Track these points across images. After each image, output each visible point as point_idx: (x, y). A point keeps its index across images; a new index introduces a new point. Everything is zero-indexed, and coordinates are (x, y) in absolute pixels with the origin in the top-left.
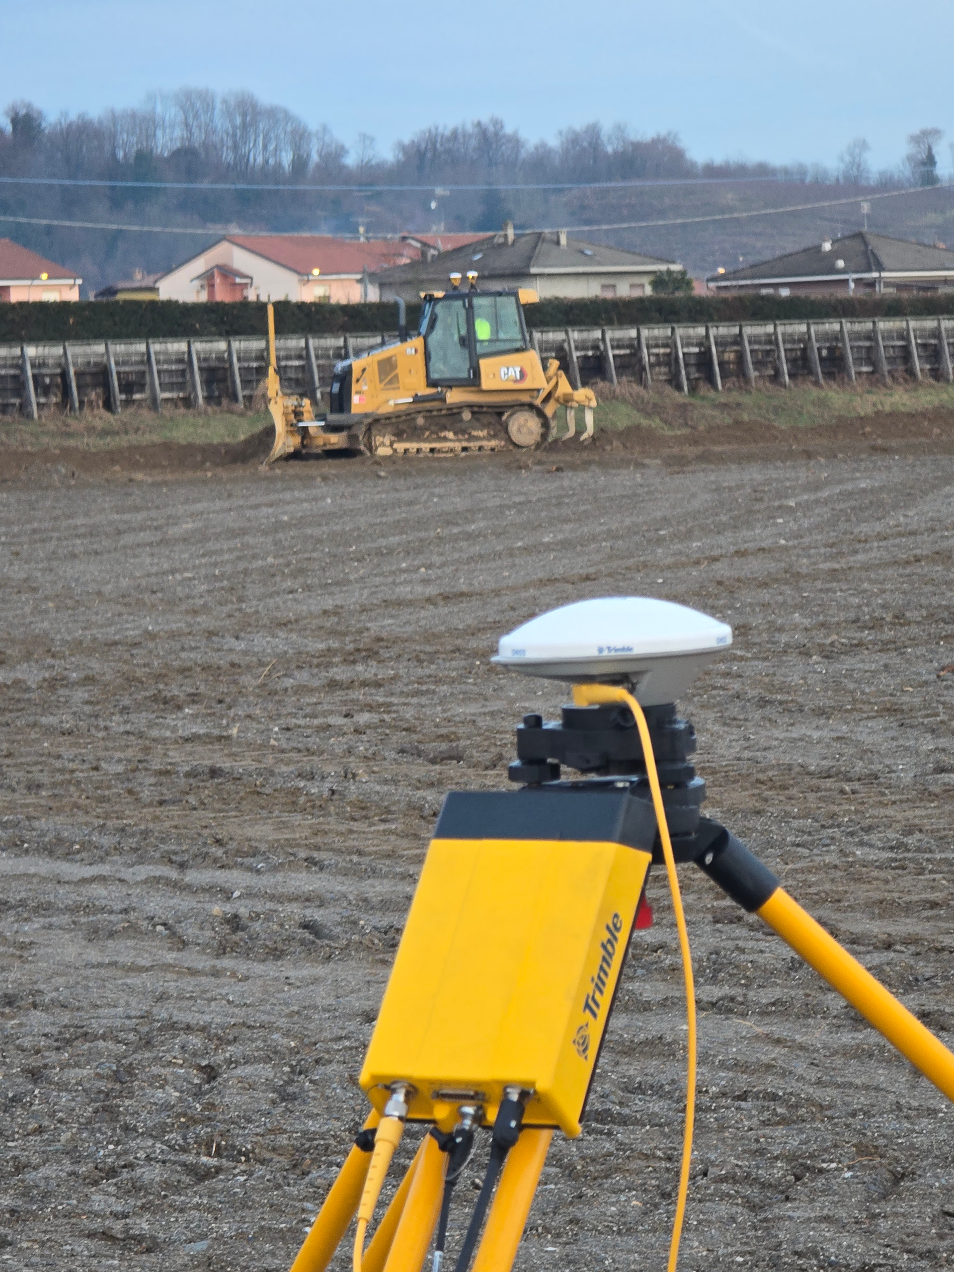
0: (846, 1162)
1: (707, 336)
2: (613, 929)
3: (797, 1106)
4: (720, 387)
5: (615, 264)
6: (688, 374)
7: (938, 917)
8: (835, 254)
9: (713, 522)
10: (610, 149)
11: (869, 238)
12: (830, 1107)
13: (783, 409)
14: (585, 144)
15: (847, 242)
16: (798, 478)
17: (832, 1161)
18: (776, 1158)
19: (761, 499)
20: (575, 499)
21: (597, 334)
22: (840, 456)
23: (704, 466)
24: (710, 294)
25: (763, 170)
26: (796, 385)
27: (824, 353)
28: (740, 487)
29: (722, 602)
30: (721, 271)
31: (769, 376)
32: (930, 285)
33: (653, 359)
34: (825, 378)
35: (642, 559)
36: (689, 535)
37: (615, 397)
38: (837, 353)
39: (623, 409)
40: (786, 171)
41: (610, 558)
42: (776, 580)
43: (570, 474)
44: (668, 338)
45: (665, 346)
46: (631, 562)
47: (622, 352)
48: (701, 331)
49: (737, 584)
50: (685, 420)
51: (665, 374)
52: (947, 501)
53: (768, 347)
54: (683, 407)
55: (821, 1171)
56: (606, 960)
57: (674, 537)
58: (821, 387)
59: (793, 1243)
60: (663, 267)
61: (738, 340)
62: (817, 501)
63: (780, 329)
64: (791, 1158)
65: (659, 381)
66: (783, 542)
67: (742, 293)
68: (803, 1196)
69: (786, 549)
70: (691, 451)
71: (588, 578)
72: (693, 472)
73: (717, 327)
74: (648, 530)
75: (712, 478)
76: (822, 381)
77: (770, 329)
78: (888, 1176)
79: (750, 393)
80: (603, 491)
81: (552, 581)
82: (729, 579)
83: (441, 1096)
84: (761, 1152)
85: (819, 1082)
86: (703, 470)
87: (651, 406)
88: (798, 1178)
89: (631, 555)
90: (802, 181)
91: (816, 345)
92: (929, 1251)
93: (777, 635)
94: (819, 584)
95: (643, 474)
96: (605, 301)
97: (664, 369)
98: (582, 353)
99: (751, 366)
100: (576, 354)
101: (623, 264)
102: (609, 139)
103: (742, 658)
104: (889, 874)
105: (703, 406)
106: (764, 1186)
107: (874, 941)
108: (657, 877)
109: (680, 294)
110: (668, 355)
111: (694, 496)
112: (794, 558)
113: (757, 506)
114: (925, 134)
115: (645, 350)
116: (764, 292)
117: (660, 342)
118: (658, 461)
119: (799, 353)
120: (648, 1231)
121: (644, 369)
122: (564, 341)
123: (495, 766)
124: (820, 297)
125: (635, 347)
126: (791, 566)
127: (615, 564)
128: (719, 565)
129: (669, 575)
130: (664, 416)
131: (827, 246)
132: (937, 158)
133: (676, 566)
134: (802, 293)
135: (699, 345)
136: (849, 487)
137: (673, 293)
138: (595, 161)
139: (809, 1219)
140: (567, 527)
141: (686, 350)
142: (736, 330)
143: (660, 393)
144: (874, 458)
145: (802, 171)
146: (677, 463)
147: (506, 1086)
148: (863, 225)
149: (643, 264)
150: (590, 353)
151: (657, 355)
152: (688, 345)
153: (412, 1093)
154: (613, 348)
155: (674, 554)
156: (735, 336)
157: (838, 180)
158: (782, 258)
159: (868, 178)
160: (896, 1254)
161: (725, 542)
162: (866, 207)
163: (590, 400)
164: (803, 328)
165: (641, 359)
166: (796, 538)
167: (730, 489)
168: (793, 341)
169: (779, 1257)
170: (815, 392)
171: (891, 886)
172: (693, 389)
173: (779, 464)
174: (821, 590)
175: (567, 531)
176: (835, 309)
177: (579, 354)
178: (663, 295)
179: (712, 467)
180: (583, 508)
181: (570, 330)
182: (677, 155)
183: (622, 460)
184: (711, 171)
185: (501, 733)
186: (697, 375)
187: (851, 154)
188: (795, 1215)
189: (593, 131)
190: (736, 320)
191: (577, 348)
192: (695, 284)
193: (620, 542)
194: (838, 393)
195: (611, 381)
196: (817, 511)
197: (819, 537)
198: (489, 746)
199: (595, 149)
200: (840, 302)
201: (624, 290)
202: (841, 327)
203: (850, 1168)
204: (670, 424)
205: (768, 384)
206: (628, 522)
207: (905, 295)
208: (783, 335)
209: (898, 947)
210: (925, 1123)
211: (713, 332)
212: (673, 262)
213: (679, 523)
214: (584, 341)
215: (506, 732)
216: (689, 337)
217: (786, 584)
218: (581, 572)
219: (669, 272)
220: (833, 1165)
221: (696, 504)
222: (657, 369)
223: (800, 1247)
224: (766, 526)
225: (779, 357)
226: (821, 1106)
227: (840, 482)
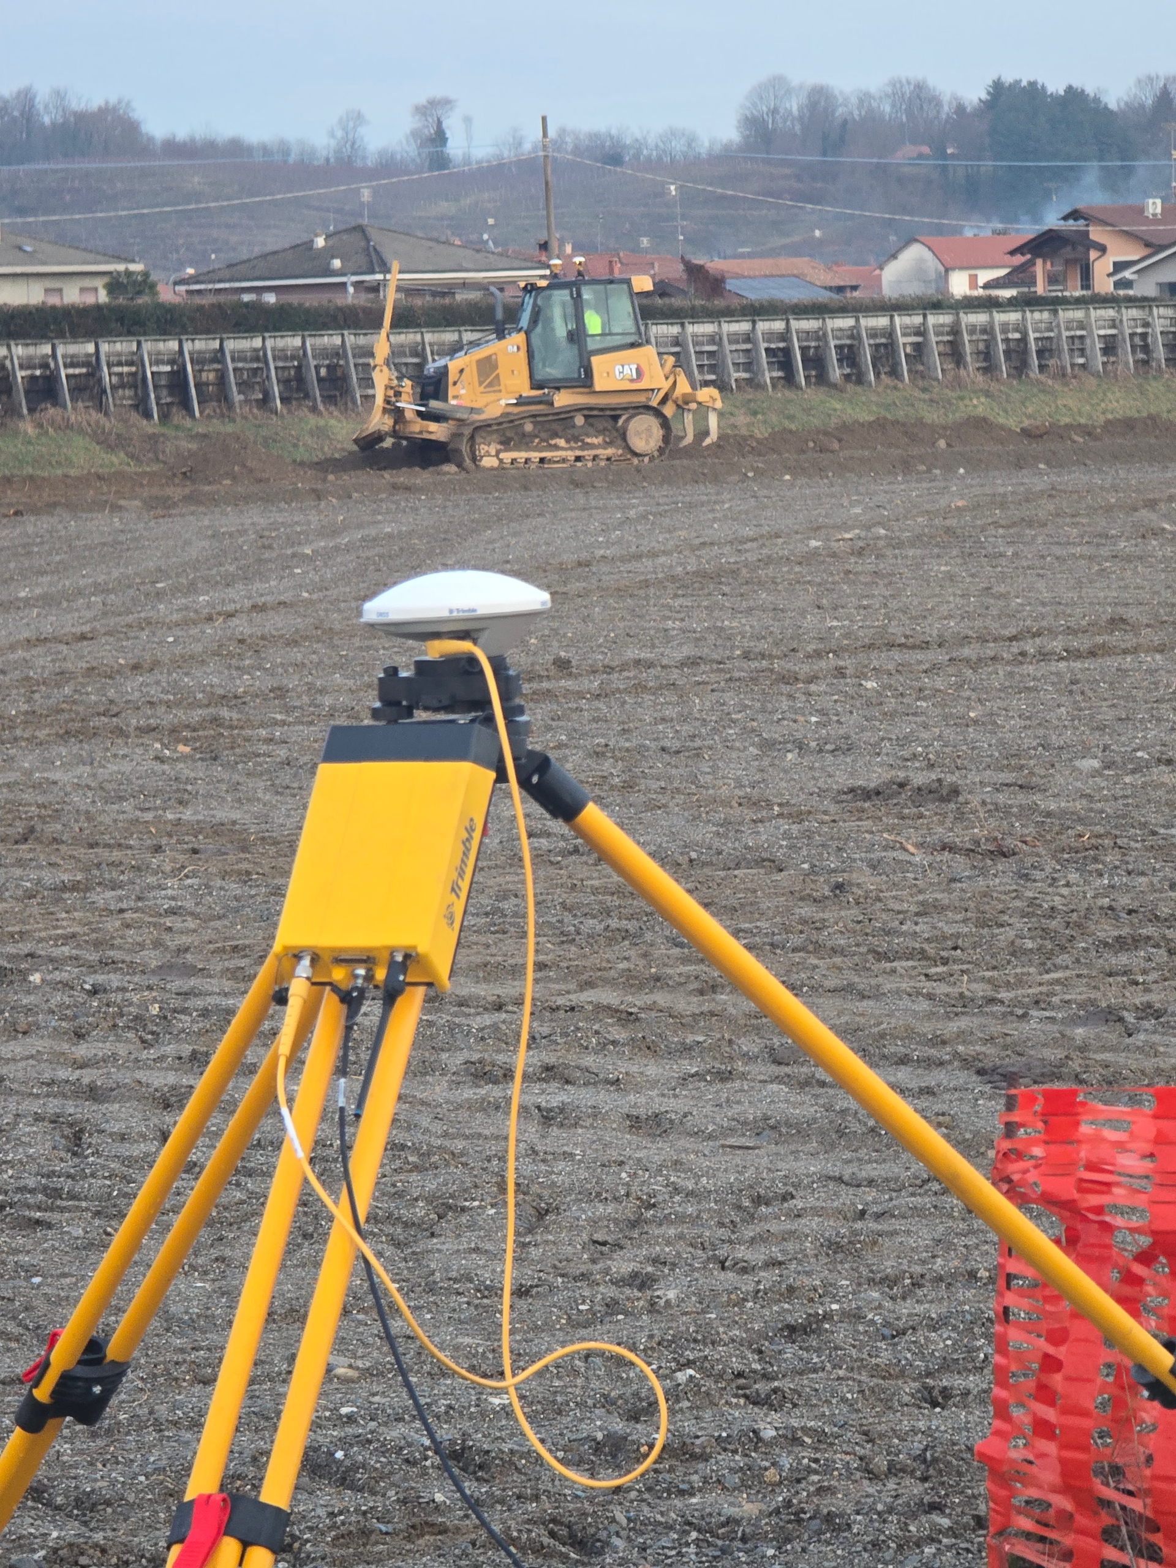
0: (489, 1200)
1: (181, 351)
2: (470, 830)
3: (428, 1154)
4: (197, 414)
5: (59, 263)
6: (158, 398)
7: (549, 979)
8: (330, 253)
9: (219, 573)
10: (47, 120)
11: (372, 233)
12: (462, 1155)
13: (275, 441)
14: (16, 113)
15: (345, 237)
16: (309, 523)
17: (473, 1199)
18: (416, 1200)
19: (270, 547)
20: (46, 547)
21: (47, 349)
22: (355, 495)
23: (193, 508)
24: (177, 300)
25: (236, 148)
26: (289, 412)
27: (323, 372)
28: (242, 532)
29: (247, 662)
30: (190, 271)
31: (257, 400)
32: (448, 290)
33: (114, 379)
34: (323, 402)
35: (142, 615)
36: (192, 588)
37: (69, 426)
38: (339, 373)
39: (79, 441)
40: (265, 150)
41: (105, 614)
42: (307, 638)
43: (33, 519)
44: (134, 353)
45: (130, 363)
46: (130, 619)
47: (77, 371)
48: (174, 345)
49: (262, 643)
50: (156, 453)
51: (130, 398)
52: (491, 547)
53: (255, 365)
54: (153, 438)
55: (463, 1209)
56: (466, 854)
57: (175, 590)
58: (320, 414)
59: (446, 1270)
60: (121, 267)
61: (218, 356)
62: (337, 548)
63: (269, 343)
64: (430, 1199)
65: (122, 406)
66: (305, 595)
67: (222, 298)
68: (448, 1232)
69: (310, 602)
70: (176, 492)
71: (83, 637)
72: (182, 515)
73: (193, 340)
74: (143, 583)
75: (206, 523)
76: (321, 407)
77: (257, 343)
78: (532, 1212)
79: (234, 421)
80: (78, 538)
81: (42, 641)
82: (251, 636)
83: (339, 961)
84: (399, 1195)
85: (446, 1135)
86: (192, 513)
87: (113, 436)
88: (440, 1217)
89: (129, 612)
90: (285, 162)
91: (313, 363)
92: (583, 1275)
93: (318, 696)
94: (357, 641)
95: (121, 519)
96: (53, 308)
97: (128, 392)
98: (29, 372)
99: (234, 389)
100: (20, 374)
101: (71, 264)
102: (46, 107)
103: (284, 723)
104: (490, 939)
105: (176, 438)
106: (406, 1225)
107: (483, 1003)
108: (236, 947)
109: (141, 300)
110: (134, 374)
111: (188, 543)
112: (321, 613)
113: (267, 555)
114: (433, 104)
115: (105, 369)
116: (246, 298)
117: (124, 359)
118: (137, 503)
119: (292, 372)
120: (297, 1266)
121: (104, 391)
122: (5, 357)
123: (26, 840)
124: (315, 304)
125: (93, 364)
126: (322, 621)
127: (112, 621)
128: (235, 621)
129: (180, 633)
130: (131, 449)
131: (320, 242)
132: (448, 134)
133: (185, 623)
134: (294, 299)
135: (171, 362)
136: (373, 532)
137: (132, 299)
138: (28, 134)
139: (458, 1251)
140: (46, 579)
141: (155, 369)
142: (216, 344)
143: (126, 421)
144: (396, 498)
145: (284, 149)
146: (161, 506)
147: (392, 951)
148: (362, 216)
149: (95, 263)
150: (38, 372)
151: (120, 375)
152: (158, 362)
153: (315, 960)
154: (66, 366)
155: (180, 610)
156: (215, 351)
157: (327, 160)
158: (264, 256)
159: (364, 158)
160: (550, 1278)
161: (237, 595)
162: (366, 195)
163: (714, 400)
164: (297, 342)
165: (100, 380)
166: (321, 590)
167: (231, 535)
168: (286, 358)
169: (435, 1282)
170: (312, 420)
171: (493, 950)
172: (165, 417)
173: (282, 505)
174: (360, 648)
175: (43, 585)
176: (334, 318)
177: (24, 373)
178: (121, 300)
179: (202, 509)
180: (58, 558)
181: (12, 343)
182: (131, 128)
183: (94, 502)
184: (174, 148)
185: (25, 805)
186: (169, 400)
187: (345, 129)
188: (444, 1247)
189: (26, 98)
190: (214, 332)
191: (21, 367)
192: (160, 288)
193: (113, 596)
194: (340, 421)
195: (65, 407)
196: (339, 560)
197: (348, 589)
198: (14, 819)
199: (28, 120)
200: (340, 309)
201: (72, 295)
202: (343, 341)
203: (492, 1206)
204: (138, 459)
205: (255, 411)
206: (115, 573)
207: (418, 302)
208: (273, 349)
209: (510, 1008)
210: (561, 1165)
211: (188, 346)
212: (133, 261)
213: (178, 575)
214: (30, 358)
215: (30, 805)
216: (159, 353)
217: (318, 642)
218: (74, 630)
219: (128, 274)
220: (476, 1203)
221: (193, 552)
222: (120, 392)
223: (454, 1274)
224: (282, 578)
225: (268, 377)
226: (453, 1154)
227: (360, 526)
